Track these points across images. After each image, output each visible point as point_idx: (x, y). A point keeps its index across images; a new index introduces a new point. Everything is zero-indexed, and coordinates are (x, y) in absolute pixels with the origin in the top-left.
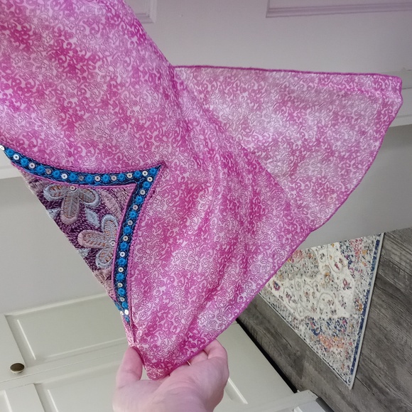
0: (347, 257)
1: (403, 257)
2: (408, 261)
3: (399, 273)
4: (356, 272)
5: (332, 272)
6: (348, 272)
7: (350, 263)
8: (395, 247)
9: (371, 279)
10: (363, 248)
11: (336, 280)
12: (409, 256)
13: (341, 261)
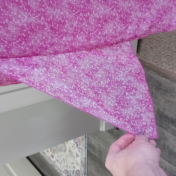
0: (76, 143)
1: (95, 142)
2: (98, 144)
3: (95, 149)
4: (80, 150)
5: (72, 150)
6: (77, 149)
7: (77, 145)
8: (92, 137)
9: (86, 152)
10: (81, 139)
11: (73, 153)
12: (98, 142)
13: (74, 145)
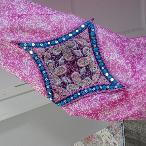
0: (112, 133)
1: (133, 127)
2: (135, 128)
3: (133, 133)
4: (117, 138)
5: (108, 141)
6: (114, 139)
7: (114, 135)
8: (129, 124)
9: (123, 139)
10: (117, 128)
11: (110, 144)
12: (134, 126)
13: (110, 135)
